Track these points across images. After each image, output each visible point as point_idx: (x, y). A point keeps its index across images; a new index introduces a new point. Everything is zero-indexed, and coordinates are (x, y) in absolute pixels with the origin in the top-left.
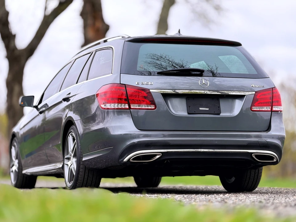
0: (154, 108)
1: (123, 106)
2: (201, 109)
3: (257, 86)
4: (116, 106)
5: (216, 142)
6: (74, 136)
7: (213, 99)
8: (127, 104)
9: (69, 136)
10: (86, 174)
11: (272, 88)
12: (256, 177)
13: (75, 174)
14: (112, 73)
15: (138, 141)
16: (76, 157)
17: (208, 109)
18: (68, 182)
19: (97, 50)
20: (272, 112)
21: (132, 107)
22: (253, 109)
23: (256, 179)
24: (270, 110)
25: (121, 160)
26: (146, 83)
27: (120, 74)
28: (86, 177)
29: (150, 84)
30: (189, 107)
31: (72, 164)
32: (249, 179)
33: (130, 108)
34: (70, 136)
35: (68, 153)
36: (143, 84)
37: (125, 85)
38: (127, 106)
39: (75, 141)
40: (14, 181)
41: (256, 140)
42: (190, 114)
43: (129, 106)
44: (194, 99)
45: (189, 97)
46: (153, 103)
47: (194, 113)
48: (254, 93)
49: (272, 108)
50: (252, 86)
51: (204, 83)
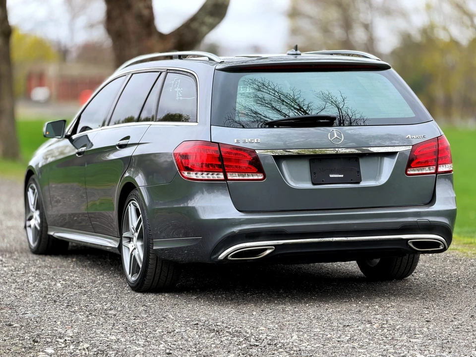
0: (262, 178)
1: (215, 177)
2: (331, 176)
3: (414, 137)
4: (205, 176)
5: (355, 227)
6: (138, 207)
7: (349, 160)
8: (221, 173)
9: (130, 205)
10: (159, 268)
11: (437, 137)
12: (411, 260)
13: (141, 266)
14: (197, 122)
15: (240, 230)
16: (142, 241)
17: (342, 176)
18: (130, 273)
19: (168, 71)
20: (437, 174)
21: (229, 178)
22: (408, 172)
23: (411, 263)
24: (433, 171)
25: (215, 256)
26: (249, 140)
27: (211, 125)
28: (158, 271)
29: (256, 141)
30: (315, 173)
31: (135, 249)
32: (401, 264)
33: (226, 179)
34: (132, 205)
35: (128, 229)
36: (245, 142)
37: (218, 143)
38: (221, 176)
39: (141, 216)
40: (34, 242)
41: (415, 219)
42: (314, 184)
43: (226, 176)
44: (321, 161)
45: (315, 159)
46: (260, 171)
47: (322, 182)
48: (410, 148)
49: (437, 169)
50: (407, 137)
51: (336, 137)
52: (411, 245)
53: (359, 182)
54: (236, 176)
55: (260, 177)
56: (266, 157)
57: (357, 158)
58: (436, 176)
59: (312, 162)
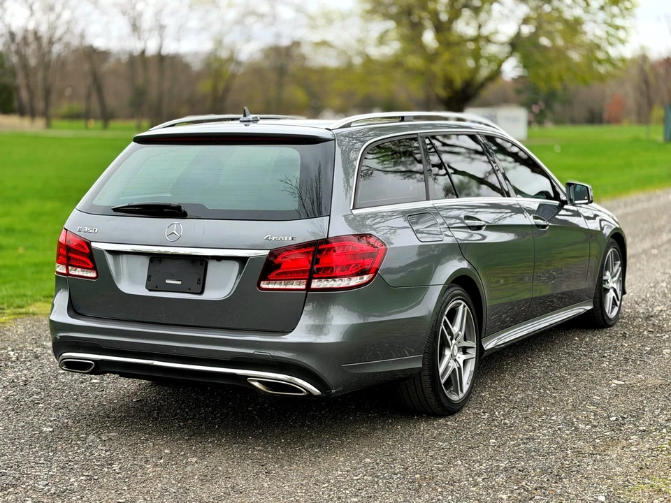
0: (96, 276)
3: (277, 238)
7: (194, 263)
15: (61, 337)
17: (180, 283)
20: (308, 292)
21: (70, 272)
22: (262, 286)
24: (303, 287)
26: (89, 230)
29: (93, 232)
33: (68, 274)
36: (85, 232)
37: (67, 230)
38: (65, 270)
41: (251, 351)
42: (150, 290)
43: (68, 270)
44: (161, 260)
45: (155, 258)
46: (94, 269)
47: (156, 289)
48: (266, 252)
49: (308, 284)
50: (266, 238)
51: (173, 233)
53: (201, 293)
54: (79, 272)
55: (93, 275)
56: (101, 252)
57: (203, 260)
58: (307, 294)
59: (151, 261)
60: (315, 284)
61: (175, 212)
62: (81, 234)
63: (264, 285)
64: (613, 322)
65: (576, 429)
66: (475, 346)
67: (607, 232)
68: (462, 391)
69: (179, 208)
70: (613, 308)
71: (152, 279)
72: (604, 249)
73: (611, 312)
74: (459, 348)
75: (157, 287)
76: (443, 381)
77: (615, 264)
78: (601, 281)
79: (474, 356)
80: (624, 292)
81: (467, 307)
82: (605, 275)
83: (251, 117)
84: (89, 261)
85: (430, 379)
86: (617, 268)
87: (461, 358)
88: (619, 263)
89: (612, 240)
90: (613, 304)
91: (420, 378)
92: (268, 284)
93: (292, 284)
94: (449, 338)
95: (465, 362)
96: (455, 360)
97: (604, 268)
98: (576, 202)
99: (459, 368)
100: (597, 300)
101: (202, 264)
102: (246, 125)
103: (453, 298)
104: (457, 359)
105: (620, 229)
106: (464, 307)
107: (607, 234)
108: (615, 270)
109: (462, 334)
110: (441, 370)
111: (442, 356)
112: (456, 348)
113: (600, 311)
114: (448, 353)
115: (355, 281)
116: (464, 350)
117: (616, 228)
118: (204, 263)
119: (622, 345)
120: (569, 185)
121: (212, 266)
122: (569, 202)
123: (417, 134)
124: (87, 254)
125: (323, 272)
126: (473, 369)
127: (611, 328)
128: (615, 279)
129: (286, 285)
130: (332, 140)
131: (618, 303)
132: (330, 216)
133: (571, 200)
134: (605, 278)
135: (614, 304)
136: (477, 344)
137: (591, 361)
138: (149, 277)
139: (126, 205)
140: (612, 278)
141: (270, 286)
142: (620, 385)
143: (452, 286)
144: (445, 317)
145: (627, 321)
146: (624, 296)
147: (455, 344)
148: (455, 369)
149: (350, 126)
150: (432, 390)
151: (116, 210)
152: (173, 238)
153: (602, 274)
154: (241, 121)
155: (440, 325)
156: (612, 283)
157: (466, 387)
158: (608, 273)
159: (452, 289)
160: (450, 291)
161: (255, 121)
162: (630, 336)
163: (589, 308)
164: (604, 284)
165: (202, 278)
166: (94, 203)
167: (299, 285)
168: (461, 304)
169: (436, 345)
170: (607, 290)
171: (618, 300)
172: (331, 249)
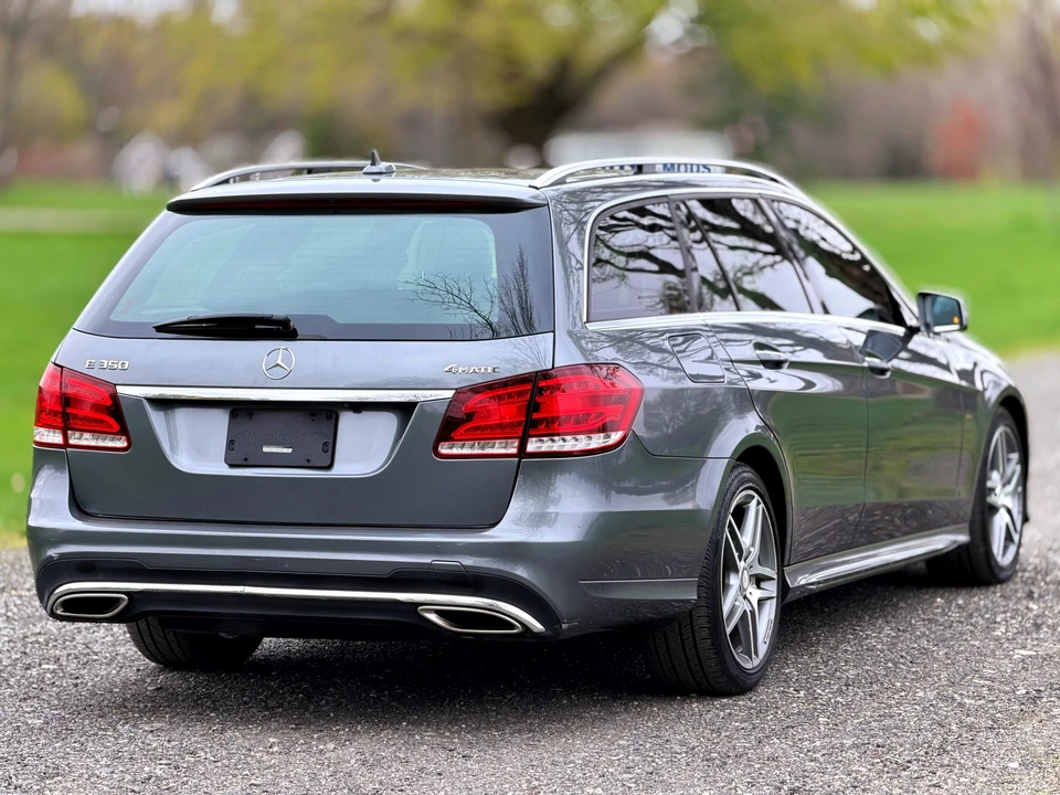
0: (125, 444)
2: (266, 449)
3: (466, 369)
7: (313, 415)
8: (61, 431)
11: (539, 372)
15: (62, 555)
17: (290, 450)
20: (521, 459)
21: (72, 441)
24: (514, 451)
26: (110, 364)
29: (120, 367)
30: (233, 442)
33: (66, 444)
36: (101, 368)
37: (62, 367)
38: (61, 438)
41: (426, 560)
42: (232, 466)
43: (66, 438)
44: (251, 414)
45: (240, 411)
46: (123, 431)
47: (244, 463)
48: (450, 394)
49: (522, 446)
50: (447, 369)
51: (278, 365)
52: (433, 617)
53: (329, 467)
54: (88, 440)
55: (121, 443)
56: (137, 401)
57: (331, 411)
58: (519, 462)
59: (233, 416)
60: (533, 446)
61: (279, 329)
62: (95, 373)
63: (444, 450)
64: (1009, 573)
65: (961, 705)
66: (775, 577)
67: (992, 395)
68: (756, 654)
69: (285, 322)
70: (1006, 548)
71: (235, 446)
72: (987, 426)
73: (1004, 554)
74: (751, 576)
75: (246, 459)
76: (729, 630)
77: (1009, 460)
78: (983, 491)
79: (775, 595)
80: (1026, 519)
81: (762, 505)
82: (990, 479)
83: (383, 166)
84: (112, 421)
85: (709, 622)
86: (1014, 468)
87: (755, 594)
88: (1015, 456)
89: (1002, 410)
90: (1006, 539)
91: (691, 623)
92: (451, 448)
93: (493, 447)
94: (736, 554)
95: (761, 602)
96: (745, 597)
97: (987, 465)
98: (937, 329)
99: (753, 613)
100: (978, 526)
101: (329, 418)
102: (374, 180)
103: (742, 485)
104: (748, 595)
105: (1015, 390)
106: (758, 503)
107: (993, 400)
108: (1009, 472)
109: (755, 551)
110: (726, 609)
111: (726, 587)
112: (746, 576)
113: (982, 549)
114: (734, 580)
115: (597, 441)
116: (759, 580)
117: (1010, 387)
118: (334, 416)
119: (1027, 608)
120: (923, 296)
121: (347, 421)
122: (923, 329)
123: (666, 196)
124: (108, 408)
125: (547, 426)
126: (773, 618)
127: (1004, 586)
128: (1010, 488)
129: (483, 448)
130: (544, 205)
131: (1016, 537)
132: (554, 332)
133: (928, 327)
134: (989, 484)
135: (1009, 538)
136: (778, 574)
137: (972, 628)
138: (231, 444)
139: (185, 318)
140: (1004, 486)
141: (455, 451)
142: (1030, 657)
143: (739, 466)
144: (730, 517)
145: (1033, 574)
146: (1027, 526)
147: (744, 569)
148: (745, 611)
149: (565, 183)
150: (712, 644)
151: (160, 329)
152: (278, 372)
153: (984, 478)
154: (365, 173)
155: (723, 531)
156: (1003, 497)
157: (763, 649)
158: (995, 476)
159: (740, 470)
160: (736, 472)
161: (389, 172)
162: (1041, 596)
163: (963, 538)
164: (990, 495)
165: (331, 441)
166: (111, 318)
167: (505, 448)
168: (753, 497)
169: (717, 565)
170: (994, 509)
171: (1016, 530)
172: (558, 387)
